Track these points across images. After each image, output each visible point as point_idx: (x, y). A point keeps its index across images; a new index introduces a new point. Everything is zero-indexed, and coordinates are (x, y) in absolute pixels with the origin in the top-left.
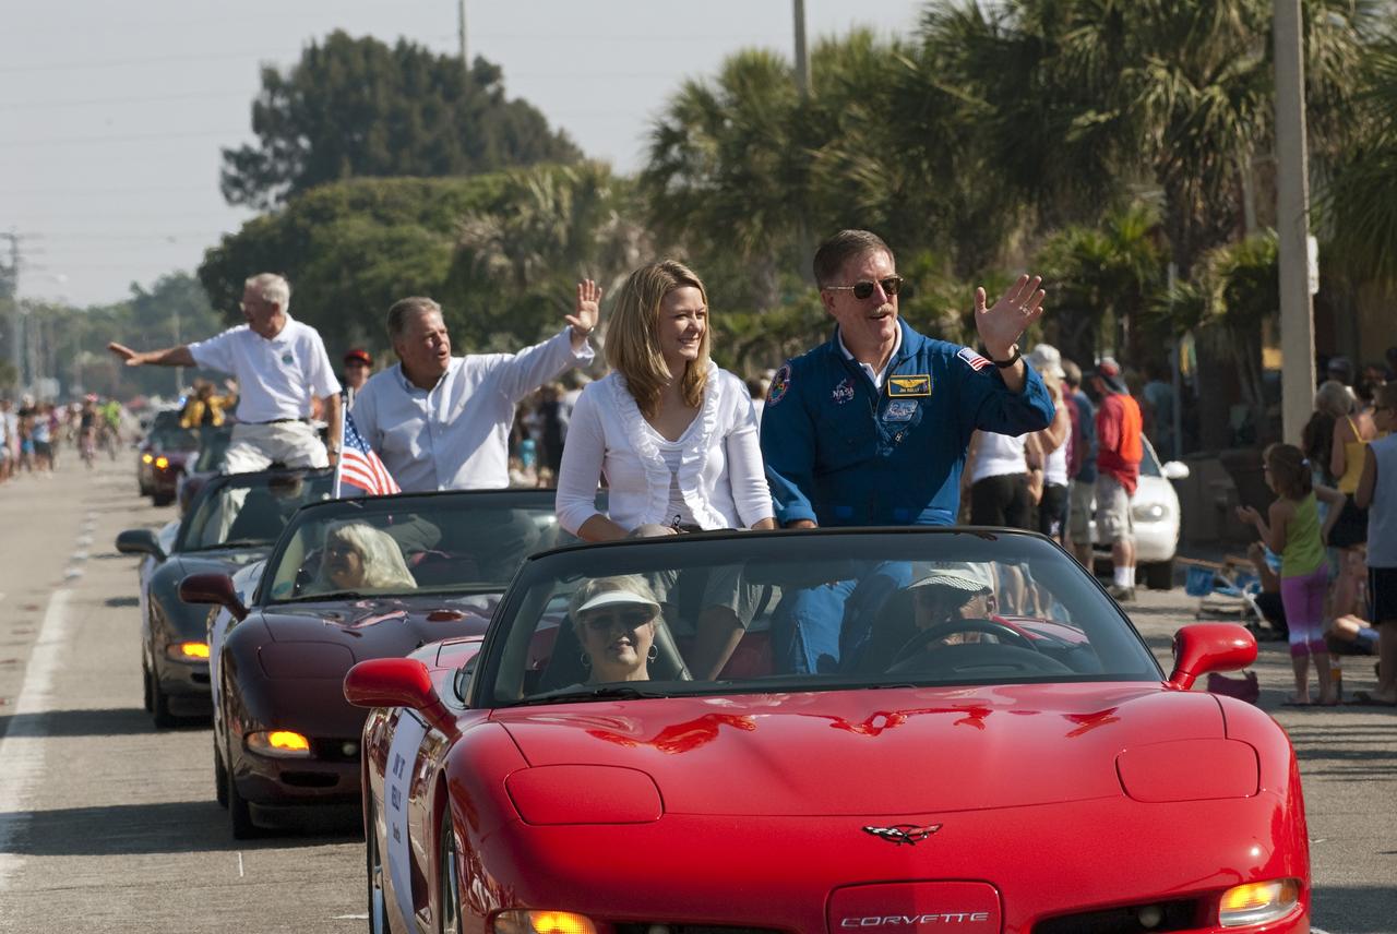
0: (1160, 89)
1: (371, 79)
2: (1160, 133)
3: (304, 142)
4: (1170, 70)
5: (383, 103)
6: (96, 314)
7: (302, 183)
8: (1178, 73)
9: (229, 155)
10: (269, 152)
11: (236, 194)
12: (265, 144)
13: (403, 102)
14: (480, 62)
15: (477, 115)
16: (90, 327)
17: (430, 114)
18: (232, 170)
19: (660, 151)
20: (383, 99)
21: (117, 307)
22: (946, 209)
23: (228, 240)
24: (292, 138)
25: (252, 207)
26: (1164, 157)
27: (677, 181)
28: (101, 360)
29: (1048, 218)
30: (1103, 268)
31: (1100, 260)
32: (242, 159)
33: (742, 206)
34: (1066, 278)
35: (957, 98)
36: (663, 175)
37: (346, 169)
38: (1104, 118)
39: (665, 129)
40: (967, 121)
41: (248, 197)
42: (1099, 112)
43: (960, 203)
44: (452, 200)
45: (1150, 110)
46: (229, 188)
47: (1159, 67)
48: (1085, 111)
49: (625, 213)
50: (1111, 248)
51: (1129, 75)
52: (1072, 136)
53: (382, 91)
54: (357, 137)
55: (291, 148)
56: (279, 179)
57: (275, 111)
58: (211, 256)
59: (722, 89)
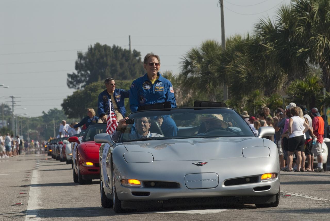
0: (321, 42)
1: (106, 56)
2: (321, 54)
3: (89, 72)
4: (324, 37)
5: (109, 63)
6: (33, 119)
7: (88, 83)
8: (326, 38)
9: (69, 75)
10: (80, 74)
11: (71, 86)
12: (78, 73)
13: (115, 62)
14: (135, 51)
15: (134, 65)
16: (32, 123)
17: (122, 65)
18: (70, 80)
19: (186, 67)
20: (109, 61)
21: (39, 117)
22: (262, 78)
23: (69, 97)
24: (86, 71)
25: (75, 89)
26: (322, 60)
27: (189, 75)
28: (34, 131)
29: (291, 78)
30: (305, 91)
31: (304, 89)
32: (72, 76)
33: (207, 80)
34: (295, 94)
35: (266, 47)
36: (186, 73)
37: (100, 79)
38: (306, 50)
39: (187, 61)
40: (269, 53)
41: (74, 86)
42: (305, 49)
43: (266, 76)
44: (128, 85)
45: (318, 48)
46: (69, 84)
47: (321, 37)
48: (301, 48)
49: (175, 85)
50: (308, 85)
51: (313, 39)
52: (298, 55)
53: (109, 59)
54: (102, 71)
55: (86, 73)
56: (82, 82)
57: (81, 64)
58: (65, 100)
59: (201, 51)
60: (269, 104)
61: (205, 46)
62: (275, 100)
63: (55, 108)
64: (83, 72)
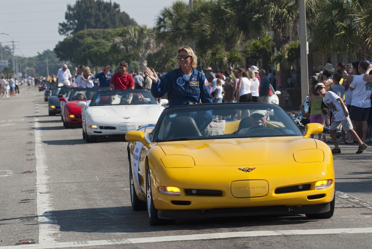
0: (272, 9)
1: (91, 7)
2: (273, 19)
3: (76, 21)
4: (275, 5)
5: (93, 13)
6: (30, 59)
7: (76, 30)
8: (277, 6)
9: (60, 24)
10: (69, 23)
11: (62, 33)
12: (68, 22)
13: (98, 13)
14: (115, 4)
15: (114, 15)
16: (29, 62)
17: (104, 15)
18: (61, 28)
19: (159, 23)
20: (93, 12)
21: (34, 57)
22: (223, 36)
23: (60, 43)
24: (74, 20)
25: (65, 35)
26: (273, 25)
27: (162, 30)
28: (31, 68)
29: (247, 38)
30: (259, 48)
31: (259, 47)
32: (63, 25)
33: (177, 35)
34: (251, 51)
35: (227, 11)
36: (159, 28)
37: (86, 27)
38: (261, 16)
39: (160, 18)
40: (229, 17)
41: (64, 33)
42: (260, 14)
43: (226, 34)
44: (110, 34)
45: (271, 14)
46: (60, 31)
47: (272, 5)
48: (256, 14)
49: (150, 36)
50: (261, 44)
51: (266, 6)
52: (254, 20)
53: (93, 10)
54: (88, 20)
55: (74, 22)
56: (71, 29)
57: (70, 14)
58: (57, 46)
59: (172, 9)
60: (229, 57)
61: (176, 5)
62: (234, 55)
63: (48, 49)
64: (72, 22)
